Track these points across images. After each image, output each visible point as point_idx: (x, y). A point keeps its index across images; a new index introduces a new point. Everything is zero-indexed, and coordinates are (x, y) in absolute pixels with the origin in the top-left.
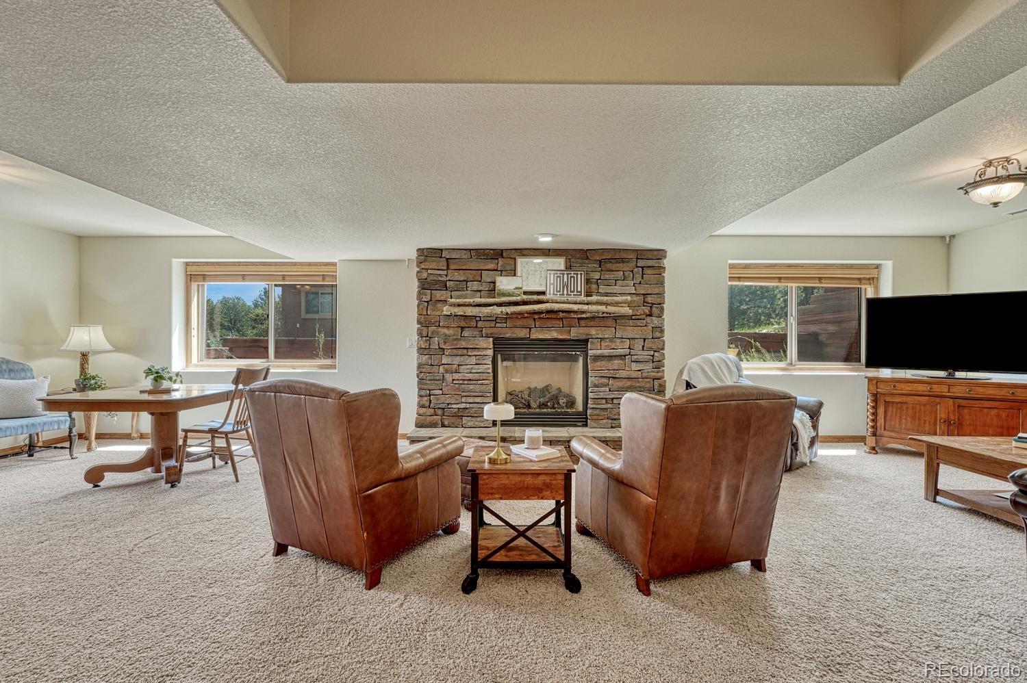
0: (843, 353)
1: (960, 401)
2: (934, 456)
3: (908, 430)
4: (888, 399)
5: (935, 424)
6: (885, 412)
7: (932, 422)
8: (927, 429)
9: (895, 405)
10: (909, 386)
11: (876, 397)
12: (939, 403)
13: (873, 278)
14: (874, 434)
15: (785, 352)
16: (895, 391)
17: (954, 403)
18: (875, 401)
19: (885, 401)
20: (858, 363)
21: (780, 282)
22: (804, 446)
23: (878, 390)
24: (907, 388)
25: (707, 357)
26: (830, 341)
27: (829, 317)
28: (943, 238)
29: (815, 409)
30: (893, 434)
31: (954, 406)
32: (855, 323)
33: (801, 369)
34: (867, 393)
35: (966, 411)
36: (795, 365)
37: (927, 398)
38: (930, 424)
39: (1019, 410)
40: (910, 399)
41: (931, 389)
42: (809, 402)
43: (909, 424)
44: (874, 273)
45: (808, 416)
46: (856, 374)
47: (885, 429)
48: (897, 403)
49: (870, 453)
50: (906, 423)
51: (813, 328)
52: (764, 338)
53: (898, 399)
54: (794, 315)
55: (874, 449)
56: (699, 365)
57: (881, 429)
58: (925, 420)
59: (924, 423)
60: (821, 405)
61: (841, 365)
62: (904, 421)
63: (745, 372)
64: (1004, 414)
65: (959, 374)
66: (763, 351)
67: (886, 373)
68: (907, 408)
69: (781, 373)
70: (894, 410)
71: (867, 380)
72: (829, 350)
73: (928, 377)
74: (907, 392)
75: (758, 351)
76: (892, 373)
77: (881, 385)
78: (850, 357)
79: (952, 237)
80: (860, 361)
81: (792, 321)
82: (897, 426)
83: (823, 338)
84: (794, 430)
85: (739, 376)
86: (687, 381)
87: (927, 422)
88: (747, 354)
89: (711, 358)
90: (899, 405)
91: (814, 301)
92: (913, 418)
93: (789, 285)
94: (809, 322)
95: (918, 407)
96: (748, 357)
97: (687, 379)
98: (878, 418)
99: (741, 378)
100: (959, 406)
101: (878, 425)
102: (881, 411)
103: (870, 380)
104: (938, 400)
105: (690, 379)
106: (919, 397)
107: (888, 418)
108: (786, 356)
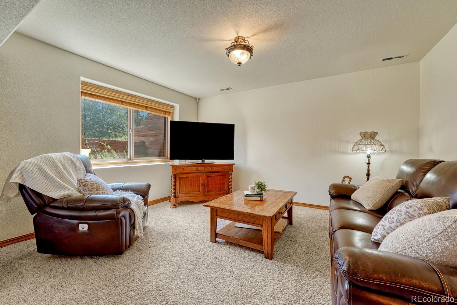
0: (157, 152)
1: (208, 174)
2: (215, 215)
3: (189, 191)
4: (181, 176)
5: (199, 186)
6: (180, 184)
7: (198, 185)
8: (196, 190)
9: (184, 179)
10: (189, 169)
11: (175, 176)
12: (201, 176)
13: (171, 112)
14: (175, 197)
15: (127, 152)
16: (184, 172)
17: (206, 174)
18: (175, 178)
19: (179, 178)
20: (164, 157)
21: (123, 104)
22: (139, 223)
23: (177, 172)
24: (188, 170)
25: (47, 156)
26: (151, 146)
27: (150, 133)
28: (196, 99)
29: (145, 190)
30: (183, 195)
31: (206, 177)
32: (162, 137)
33: (136, 162)
34: (171, 174)
35: (210, 178)
36: (132, 160)
37: (196, 174)
38: (197, 187)
39: (225, 175)
40: (190, 175)
41: (198, 169)
42: (142, 185)
43: (189, 188)
44: (170, 110)
45: (141, 197)
46: (164, 163)
47: (179, 193)
48: (185, 178)
49: (173, 208)
50: (188, 188)
51: (143, 139)
52: (114, 143)
53: (185, 176)
54: (132, 128)
55: (174, 205)
56: (36, 165)
57: (178, 194)
58: (195, 185)
59: (195, 187)
60: (149, 186)
61: (156, 159)
62: (187, 187)
63: (94, 168)
64: (221, 178)
65: (206, 161)
66: (113, 151)
67: (177, 162)
68: (188, 180)
69: (123, 166)
70: (183, 182)
71: (171, 166)
72: (150, 151)
73: (196, 163)
74: (189, 172)
75: (109, 151)
76: (179, 162)
77: (178, 169)
78: (161, 154)
79: (199, 99)
80: (165, 156)
81: (131, 132)
82: (184, 190)
83: (147, 144)
84: (132, 214)
85: (87, 172)
86: (20, 184)
87: (196, 186)
88: (102, 154)
89: (54, 157)
90: (185, 179)
91: (142, 124)
92: (191, 185)
93: (129, 108)
94: (139, 136)
95: (193, 179)
96: (102, 156)
97: (19, 181)
98: (176, 188)
99: (88, 174)
100: (208, 176)
101: (176, 191)
102: (178, 183)
103: (173, 166)
104: (200, 174)
105: (25, 181)
106: (193, 174)
107: (181, 186)
108: (127, 154)
